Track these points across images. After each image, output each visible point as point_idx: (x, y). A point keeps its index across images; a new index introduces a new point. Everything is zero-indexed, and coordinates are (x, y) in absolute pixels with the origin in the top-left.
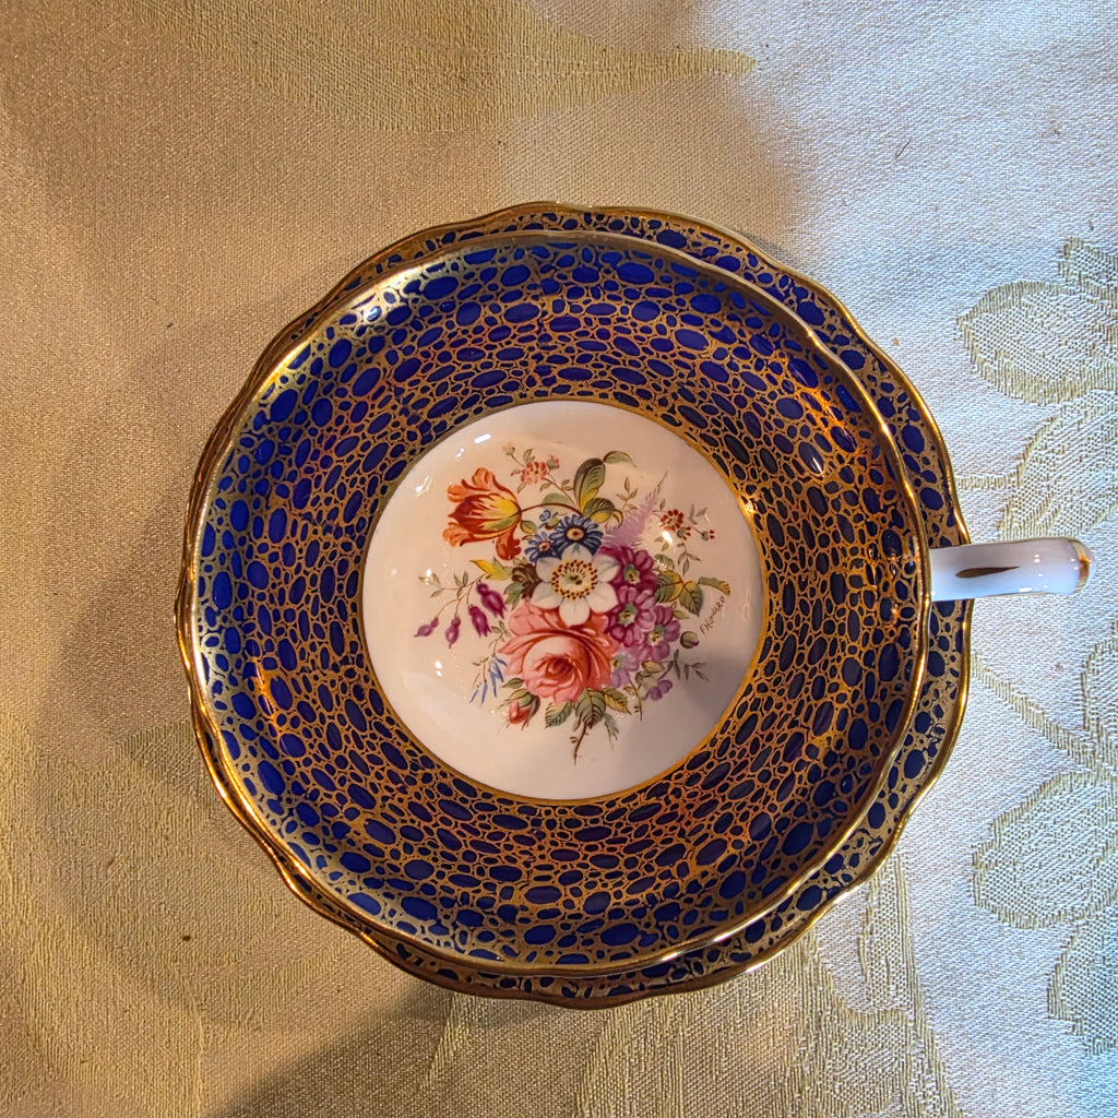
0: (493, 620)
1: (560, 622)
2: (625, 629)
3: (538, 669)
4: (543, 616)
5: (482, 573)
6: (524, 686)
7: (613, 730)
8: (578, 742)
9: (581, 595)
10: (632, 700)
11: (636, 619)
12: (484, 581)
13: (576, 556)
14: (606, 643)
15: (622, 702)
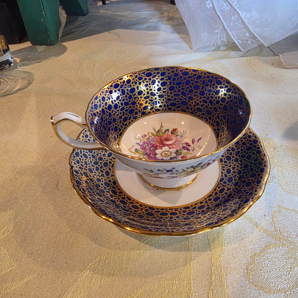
0: (185, 145)
1: (169, 147)
2: (153, 147)
3: (172, 139)
4: (173, 147)
5: (189, 152)
6: (175, 135)
7: (154, 129)
8: (161, 127)
9: (164, 152)
10: (150, 135)
11: (150, 149)
12: (188, 151)
13: (167, 158)
14: (157, 144)
15: (152, 134)
